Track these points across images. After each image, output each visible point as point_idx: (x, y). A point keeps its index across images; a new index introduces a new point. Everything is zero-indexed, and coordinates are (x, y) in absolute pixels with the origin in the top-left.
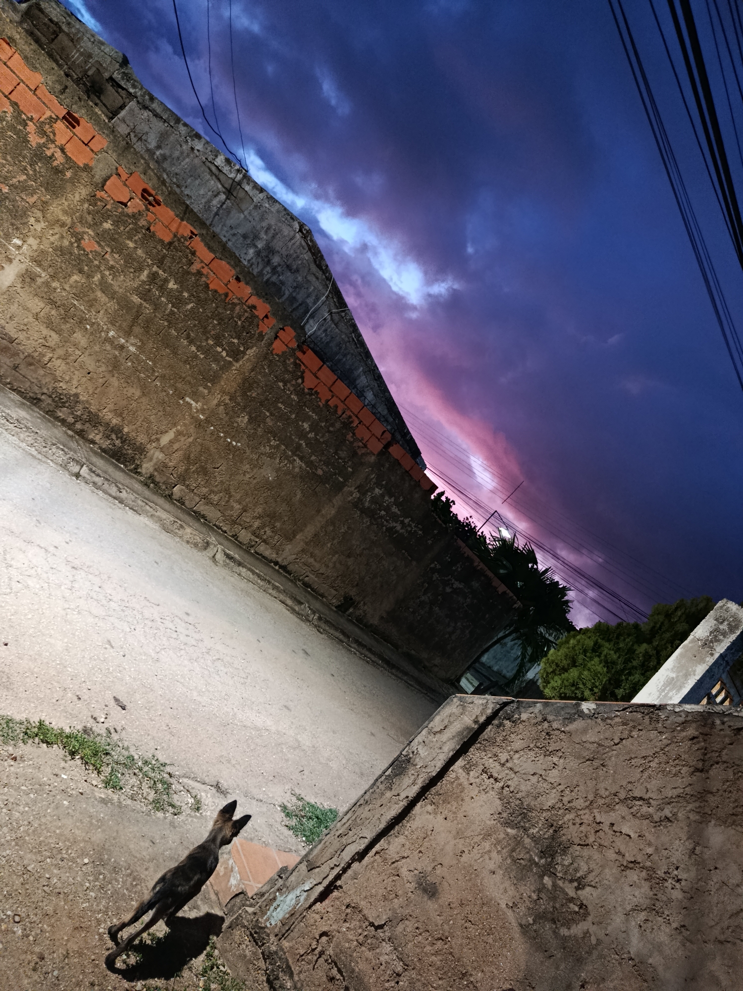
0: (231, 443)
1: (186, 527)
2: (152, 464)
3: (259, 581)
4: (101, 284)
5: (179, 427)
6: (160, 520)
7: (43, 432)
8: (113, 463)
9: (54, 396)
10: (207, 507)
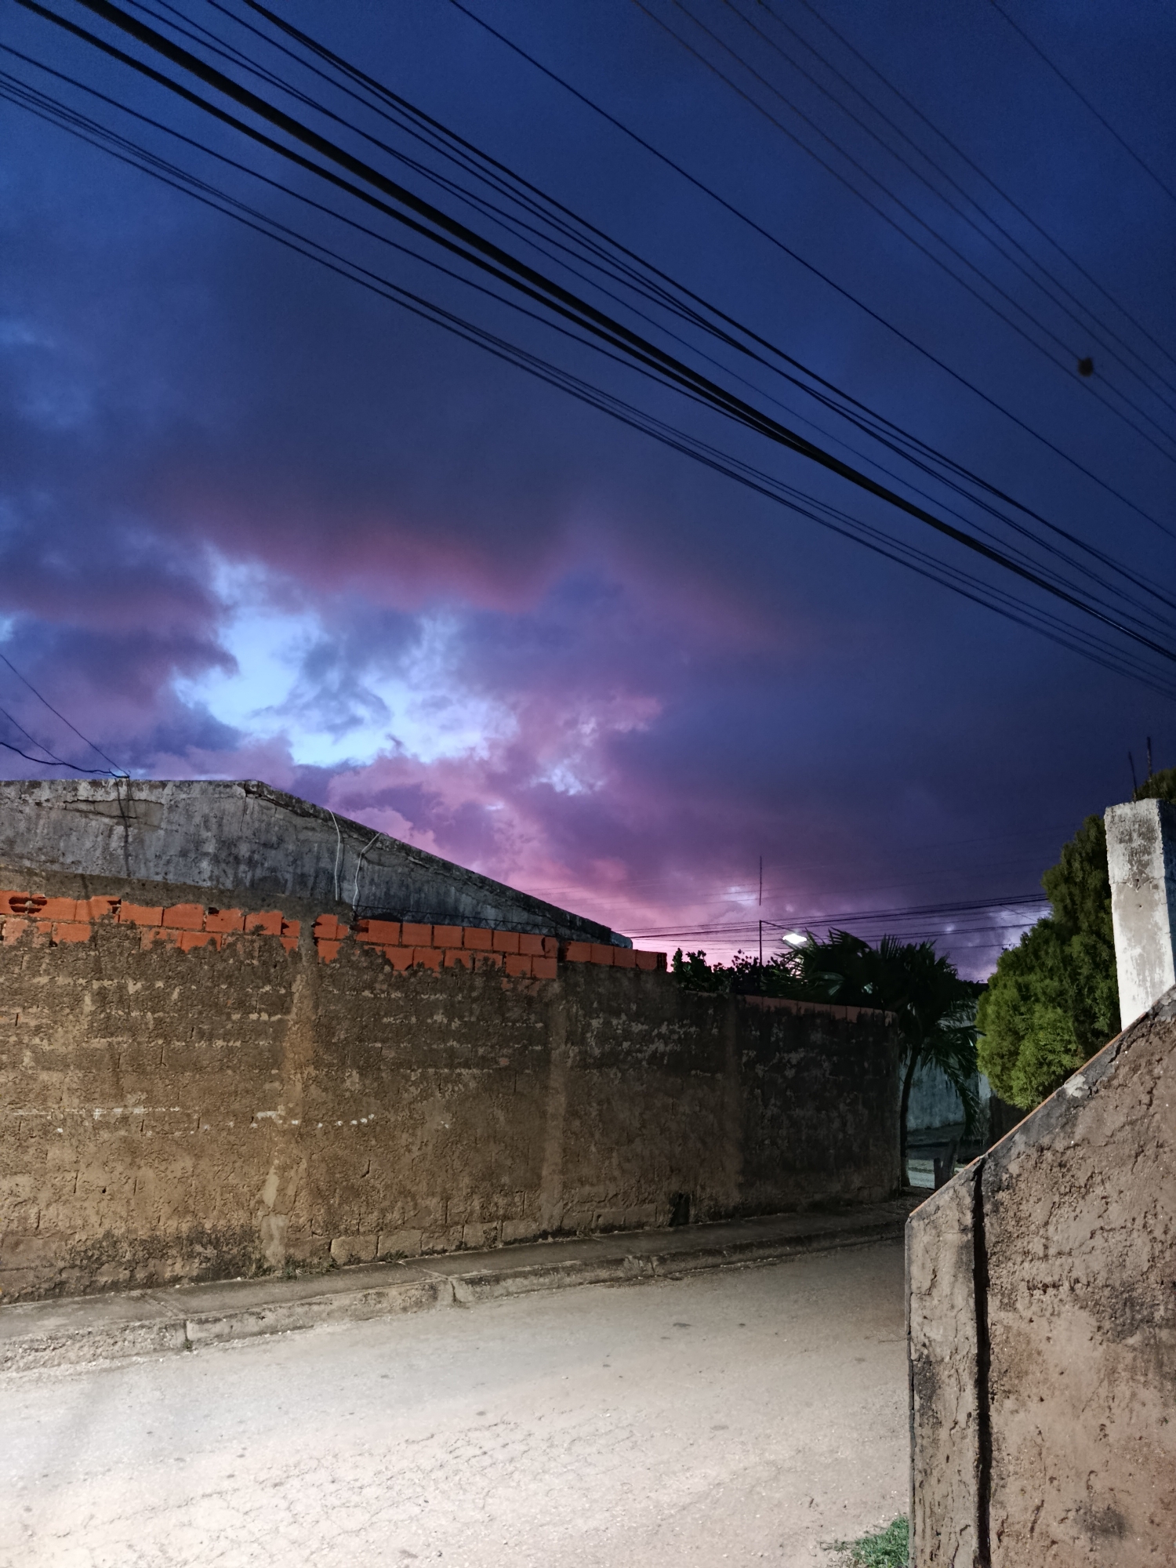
0: (360, 1123)
1: (385, 1291)
2: (276, 1242)
3: (541, 1280)
4: (36, 1060)
5: (276, 1162)
6: (344, 1310)
7: (100, 1324)
8: (224, 1285)
9: (78, 1262)
10: (394, 1238)
